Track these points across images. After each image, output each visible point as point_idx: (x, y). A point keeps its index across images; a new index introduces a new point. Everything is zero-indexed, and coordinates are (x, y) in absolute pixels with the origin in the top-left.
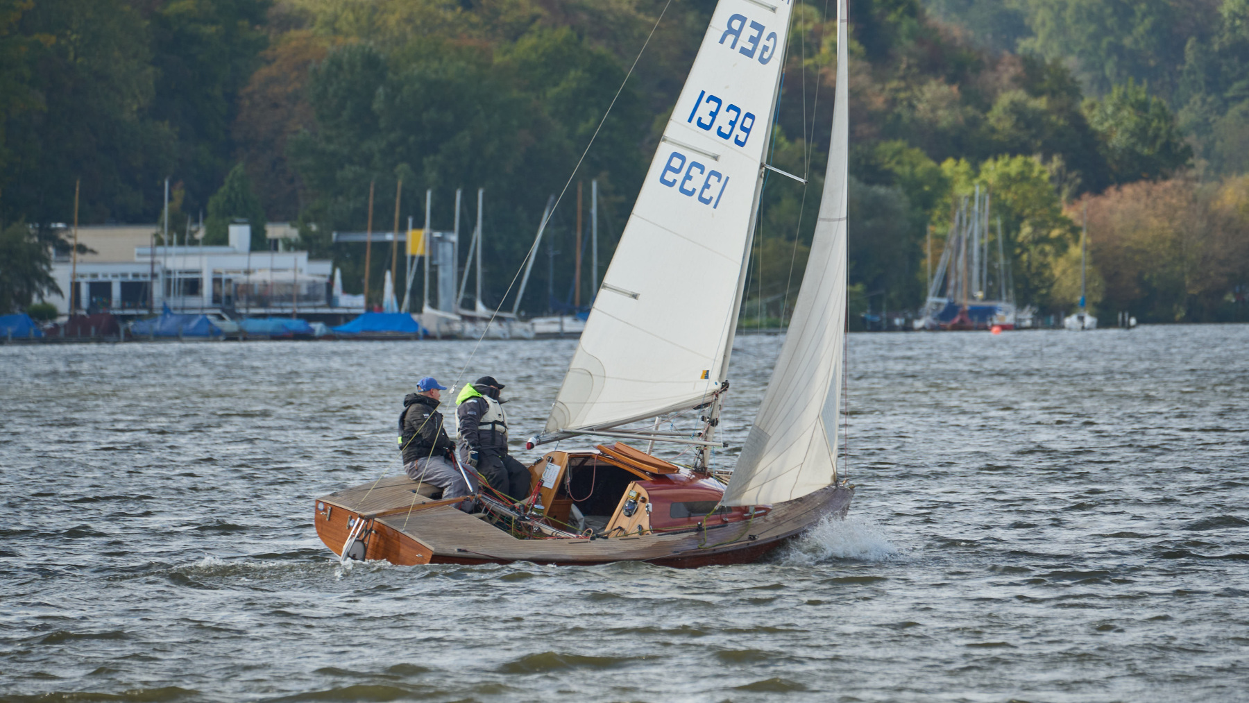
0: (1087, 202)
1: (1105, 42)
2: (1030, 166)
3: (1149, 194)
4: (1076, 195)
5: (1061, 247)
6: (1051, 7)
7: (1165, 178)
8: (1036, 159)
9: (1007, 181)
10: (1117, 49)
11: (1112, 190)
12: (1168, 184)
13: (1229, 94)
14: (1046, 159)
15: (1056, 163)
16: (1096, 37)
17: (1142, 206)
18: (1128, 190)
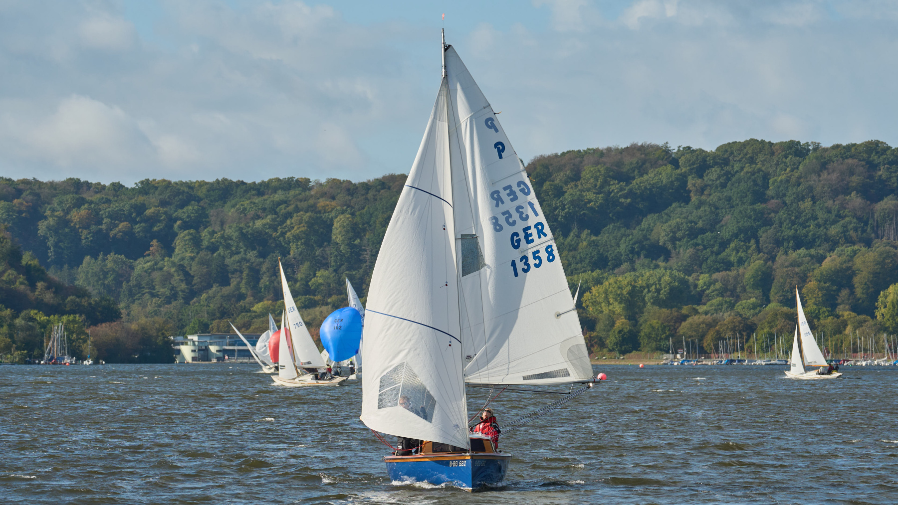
0: (93, 328)
1: (100, 282)
2: (76, 317)
3: (110, 326)
4: (89, 326)
5: (85, 341)
6: (84, 272)
7: (114, 321)
8: (77, 315)
9: (69, 322)
10: (104, 284)
11: (99, 325)
12: (115, 323)
13: (135, 298)
14: (81, 315)
15: (83, 316)
16: (97, 281)
17: (107, 329)
18: (104, 325)
